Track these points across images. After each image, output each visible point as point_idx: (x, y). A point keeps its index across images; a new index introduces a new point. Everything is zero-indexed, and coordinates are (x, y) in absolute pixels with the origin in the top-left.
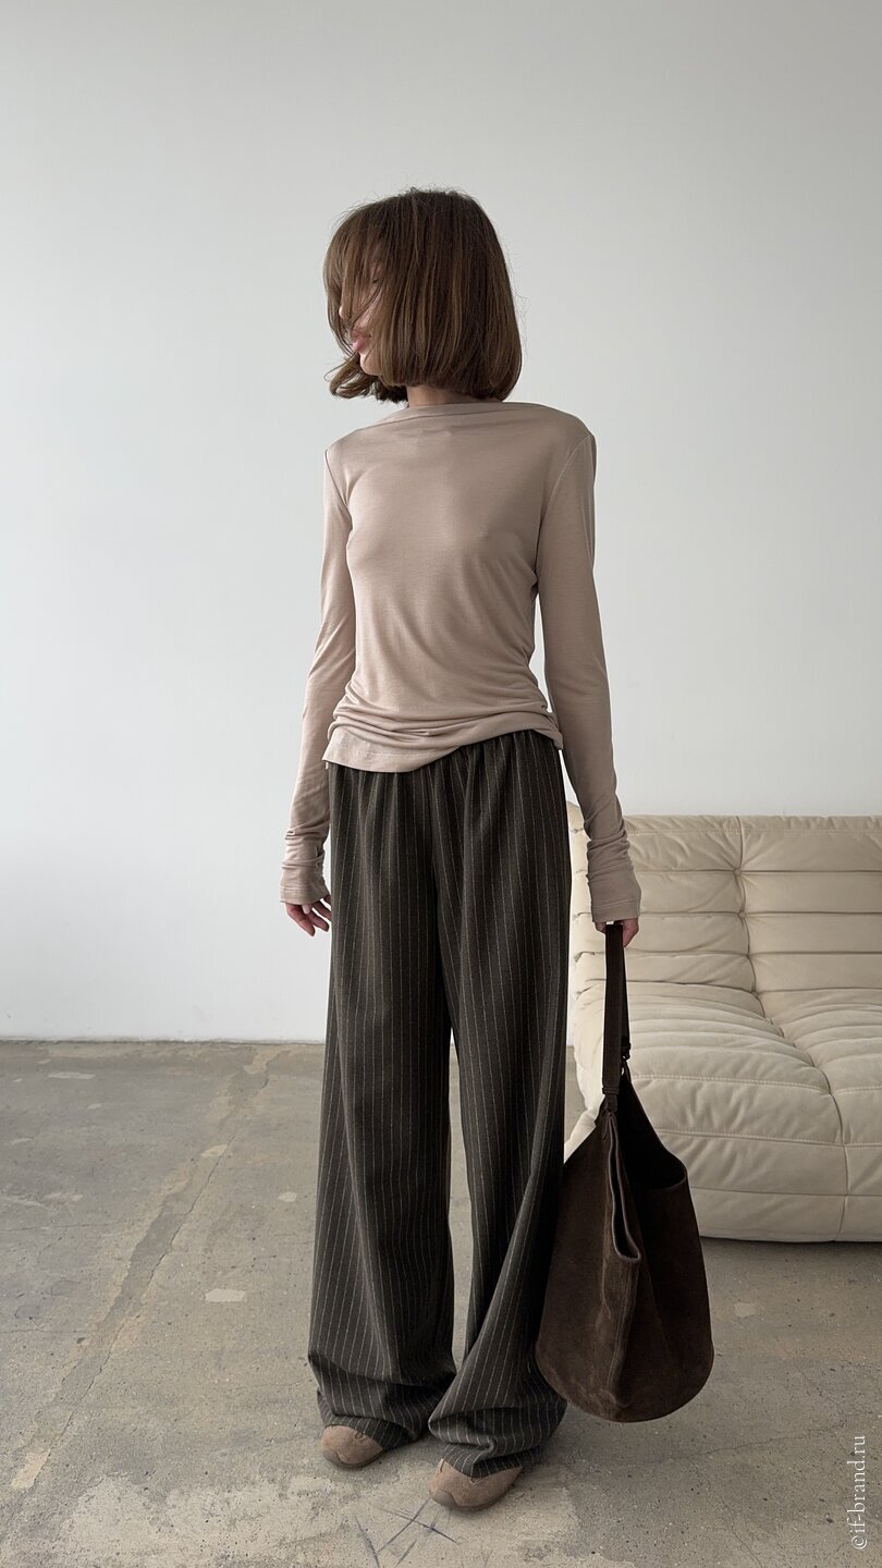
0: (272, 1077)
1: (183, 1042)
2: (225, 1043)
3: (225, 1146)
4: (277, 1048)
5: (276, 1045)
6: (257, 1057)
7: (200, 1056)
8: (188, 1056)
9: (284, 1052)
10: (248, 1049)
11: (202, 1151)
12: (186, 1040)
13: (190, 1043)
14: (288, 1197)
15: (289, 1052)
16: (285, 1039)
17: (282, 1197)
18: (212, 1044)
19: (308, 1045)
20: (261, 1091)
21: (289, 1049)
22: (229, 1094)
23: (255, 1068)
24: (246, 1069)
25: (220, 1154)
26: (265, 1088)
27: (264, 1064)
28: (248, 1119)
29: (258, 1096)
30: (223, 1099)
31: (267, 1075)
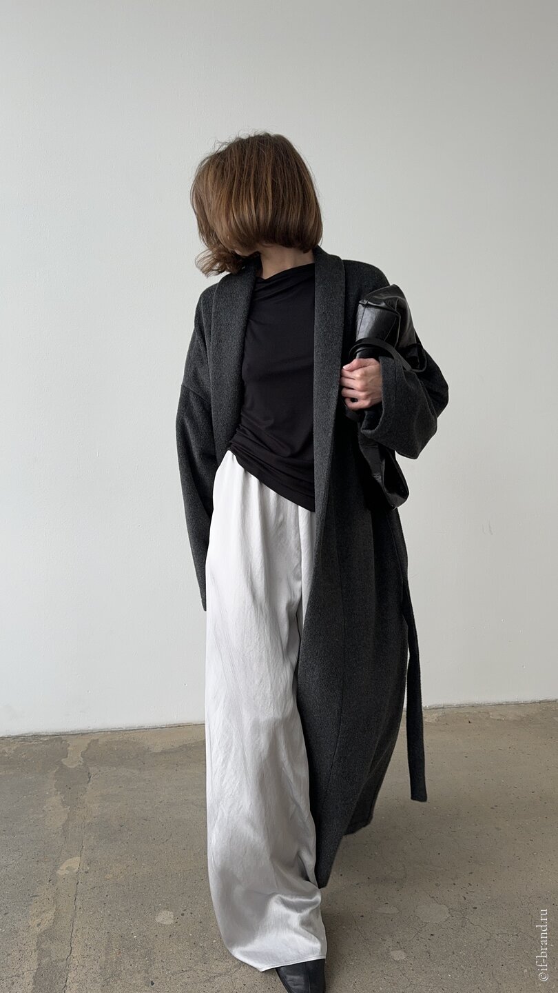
0: (92, 770)
2: (37, 736)
3: (78, 858)
4: (83, 737)
5: (83, 734)
6: (69, 748)
7: (15, 751)
9: (93, 740)
11: (56, 867)
14: (165, 918)
15: (98, 740)
16: (91, 728)
17: (159, 919)
18: (24, 738)
19: (113, 732)
20: (89, 788)
21: (97, 738)
22: (59, 793)
23: (73, 761)
24: (65, 764)
25: (76, 870)
26: (90, 783)
27: (80, 755)
28: (88, 821)
29: (87, 792)
30: (55, 800)
31: (88, 768)
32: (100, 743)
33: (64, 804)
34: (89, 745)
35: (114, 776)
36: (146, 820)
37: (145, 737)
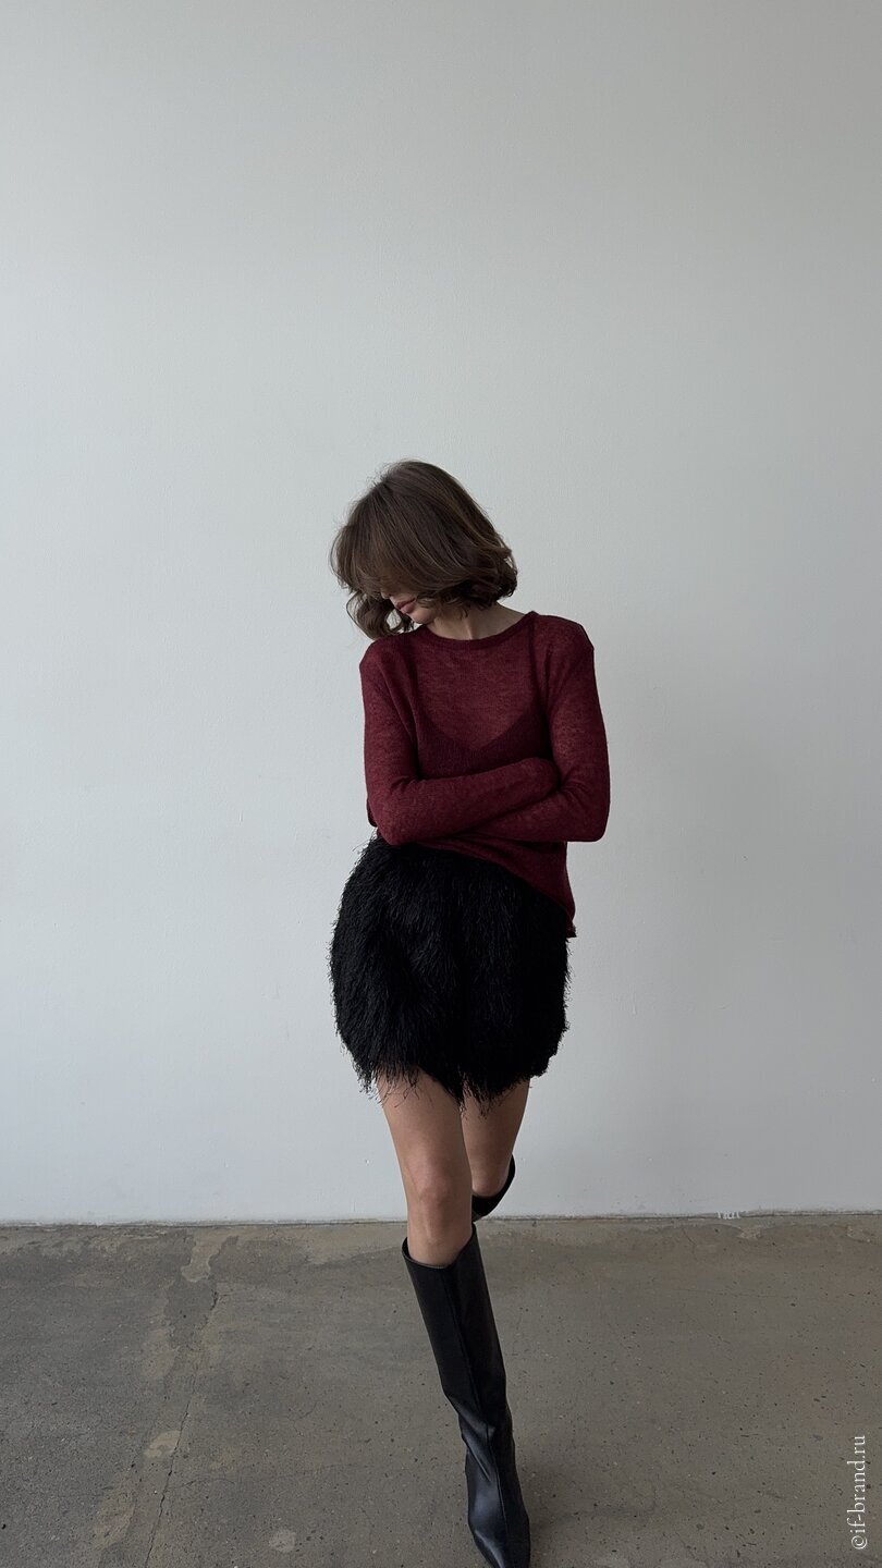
0: (221, 1287)
1: (95, 1227)
2: (151, 1227)
3: (177, 1433)
5: (218, 1228)
6: (196, 1250)
7: (119, 1249)
8: (103, 1251)
9: (230, 1239)
10: (182, 1234)
11: (145, 1444)
12: (98, 1224)
13: (105, 1228)
14: (283, 1541)
15: (237, 1238)
16: (229, 1219)
17: (274, 1543)
18: (133, 1229)
19: (262, 1227)
20: (211, 1317)
22: (168, 1323)
23: (196, 1272)
24: (183, 1274)
25: (172, 1451)
26: (214, 1310)
27: (207, 1262)
28: (200, 1373)
29: (208, 1325)
30: (161, 1334)
31: (214, 1284)
32: (239, 1243)
33: (172, 1341)
34: (223, 1245)
35: (251, 1301)
36: (284, 1378)
37: (305, 1238)
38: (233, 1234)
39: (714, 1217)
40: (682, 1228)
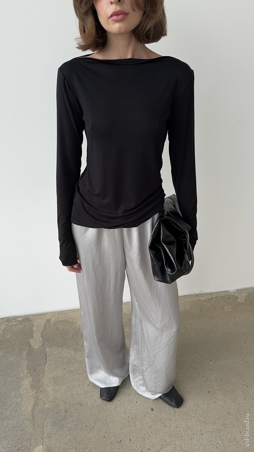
0: (48, 350)
3: (41, 447)
6: (35, 328)
9: (47, 321)
18: (8, 319)
19: (59, 312)
20: (46, 369)
21: (49, 318)
22: (29, 375)
23: (36, 343)
24: (32, 344)
26: (47, 365)
27: (40, 336)
28: (46, 406)
29: (45, 374)
30: (27, 383)
31: (45, 348)
32: (51, 323)
33: (32, 386)
34: (45, 324)
35: (61, 357)
36: (81, 405)
37: (77, 317)
38: (48, 318)
39: (227, 291)
40: (216, 297)
